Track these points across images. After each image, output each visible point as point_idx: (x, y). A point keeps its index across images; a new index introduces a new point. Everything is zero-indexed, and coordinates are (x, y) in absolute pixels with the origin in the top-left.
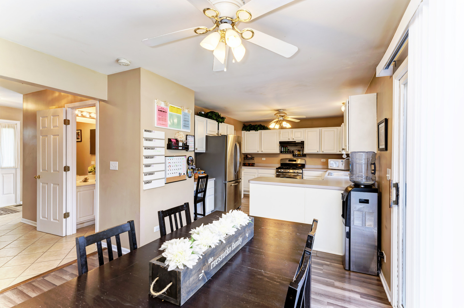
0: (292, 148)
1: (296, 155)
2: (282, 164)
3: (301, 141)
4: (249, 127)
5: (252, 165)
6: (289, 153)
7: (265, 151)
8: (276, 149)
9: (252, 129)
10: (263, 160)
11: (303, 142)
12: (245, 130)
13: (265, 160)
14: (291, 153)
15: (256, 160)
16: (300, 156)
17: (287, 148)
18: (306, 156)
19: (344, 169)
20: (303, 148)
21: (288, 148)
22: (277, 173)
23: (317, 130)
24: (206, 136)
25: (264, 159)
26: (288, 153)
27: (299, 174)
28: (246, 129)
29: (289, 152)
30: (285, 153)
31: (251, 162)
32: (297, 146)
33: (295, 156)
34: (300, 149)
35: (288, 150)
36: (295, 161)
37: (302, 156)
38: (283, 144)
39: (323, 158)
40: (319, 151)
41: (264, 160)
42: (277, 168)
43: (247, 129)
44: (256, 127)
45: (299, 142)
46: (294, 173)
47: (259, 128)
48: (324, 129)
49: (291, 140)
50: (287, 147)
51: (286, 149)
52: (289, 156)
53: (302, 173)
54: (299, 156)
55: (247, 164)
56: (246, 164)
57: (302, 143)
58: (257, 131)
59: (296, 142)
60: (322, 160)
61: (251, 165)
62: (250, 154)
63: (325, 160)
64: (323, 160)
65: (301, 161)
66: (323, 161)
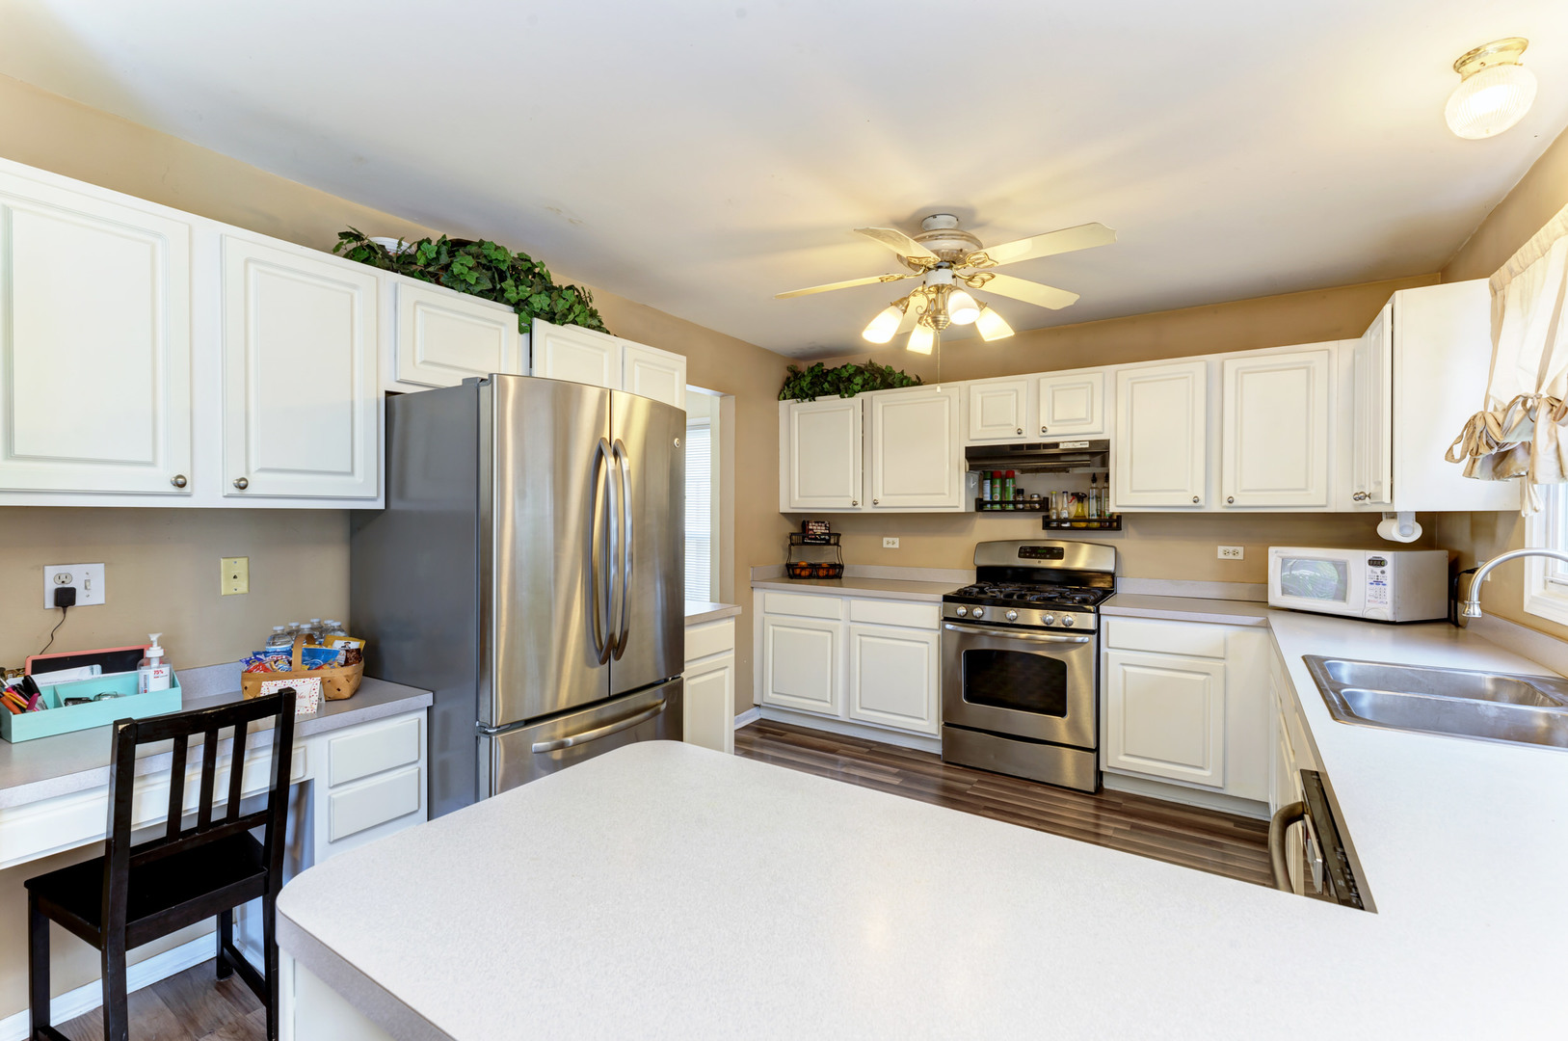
0: (1037, 485)
1: (1061, 521)
2: (985, 573)
3: (1091, 442)
4: (808, 379)
5: (832, 574)
6: (1023, 510)
7: (892, 500)
8: (952, 491)
9: (826, 385)
10: (885, 545)
11: (1106, 443)
12: (794, 396)
13: (897, 546)
14: (1033, 510)
15: (852, 550)
16: (1083, 525)
17: (1010, 484)
18: (1119, 528)
19: (1390, 618)
20: (1100, 484)
21: (1020, 486)
22: (949, 626)
23: (1194, 367)
24: (388, 393)
25: (891, 542)
26: (1016, 510)
27: (1079, 638)
28: (797, 391)
29: (1020, 504)
30: (1003, 510)
31: (827, 556)
32: (1065, 470)
33: (1059, 528)
34: (1083, 487)
35: (1019, 492)
36: (1058, 554)
37: (1095, 525)
38: (986, 461)
39: (1228, 539)
40: (1201, 497)
41: (890, 546)
42: (947, 599)
43: (802, 389)
44: (845, 374)
45: (1078, 446)
46: (1047, 628)
47: (858, 380)
48: (1234, 363)
49: (1031, 437)
50: (1013, 477)
51: (1003, 488)
52: (1026, 528)
53: (1097, 632)
54: (1080, 526)
55: (803, 568)
56: (798, 571)
57: (1099, 453)
58: (851, 396)
59: (1061, 446)
60: (1221, 549)
61: (822, 573)
62: (820, 518)
63: (1240, 549)
64: (1228, 552)
65: (1092, 556)
66: (1231, 556)
